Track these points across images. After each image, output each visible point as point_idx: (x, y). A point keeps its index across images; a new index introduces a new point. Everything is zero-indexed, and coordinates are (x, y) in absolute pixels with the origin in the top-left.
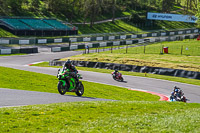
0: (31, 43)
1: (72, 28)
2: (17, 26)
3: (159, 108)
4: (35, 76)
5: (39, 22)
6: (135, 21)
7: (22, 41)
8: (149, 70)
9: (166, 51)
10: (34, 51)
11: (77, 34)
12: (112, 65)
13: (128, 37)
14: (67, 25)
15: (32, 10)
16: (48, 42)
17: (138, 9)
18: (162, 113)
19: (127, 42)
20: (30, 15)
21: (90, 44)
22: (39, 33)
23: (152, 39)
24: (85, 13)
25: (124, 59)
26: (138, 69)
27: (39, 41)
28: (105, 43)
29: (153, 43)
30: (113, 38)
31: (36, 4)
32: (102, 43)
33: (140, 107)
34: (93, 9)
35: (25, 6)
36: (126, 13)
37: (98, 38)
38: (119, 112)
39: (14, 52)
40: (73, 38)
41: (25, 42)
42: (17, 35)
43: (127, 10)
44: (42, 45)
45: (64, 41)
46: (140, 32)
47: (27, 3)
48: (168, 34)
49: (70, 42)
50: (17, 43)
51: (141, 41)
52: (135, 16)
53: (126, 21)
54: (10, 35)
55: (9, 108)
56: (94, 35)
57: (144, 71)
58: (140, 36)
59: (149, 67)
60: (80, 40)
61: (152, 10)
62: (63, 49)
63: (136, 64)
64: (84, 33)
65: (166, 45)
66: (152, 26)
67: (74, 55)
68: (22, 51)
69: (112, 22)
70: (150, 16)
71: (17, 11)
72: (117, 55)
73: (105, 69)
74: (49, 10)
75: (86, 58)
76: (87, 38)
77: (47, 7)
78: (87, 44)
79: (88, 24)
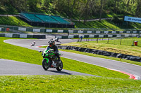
0: (41, 32)
1: (71, 23)
2: (32, 19)
3: (128, 84)
5: (48, 17)
6: (116, 22)
7: (35, 30)
8: (123, 56)
9: (136, 44)
10: (43, 37)
11: (74, 27)
12: (97, 51)
13: (110, 32)
14: (67, 21)
15: (44, 9)
16: (53, 32)
17: (118, 13)
18: (131, 88)
19: (109, 36)
20: (42, 12)
21: (83, 35)
22: (47, 25)
23: (126, 35)
24: (80, 13)
25: (106, 48)
26: (115, 55)
27: (47, 31)
28: (93, 35)
29: (127, 38)
30: (99, 32)
31: (47, 5)
32: (91, 35)
33: (115, 83)
34: (86, 11)
35: (39, 6)
36: (110, 16)
37: (88, 32)
38: (100, 85)
39: (29, 37)
40: (70, 30)
41: (37, 31)
42: (32, 25)
43: (110, 14)
44: (49, 33)
45: (65, 32)
46: (119, 29)
47: (41, 3)
48: (138, 32)
49: (68, 33)
50: (32, 31)
51: (118, 35)
52: (115, 17)
53: (109, 21)
54: (26, 25)
55: (24, 76)
56: (86, 29)
57: (119, 57)
58: (118, 32)
59: (123, 55)
60: (76, 32)
61: (128, 14)
62: (63, 38)
63: (114, 52)
64: (79, 27)
65: (136, 40)
66: (127, 26)
67: (71, 42)
68: (34, 37)
69: (99, 21)
70: (126, 18)
71: (33, 9)
72: (101, 44)
73: (92, 54)
74: (56, 9)
75: (79, 45)
76: (81, 31)
77: (54, 8)
78: (80, 35)
79: (82, 21)
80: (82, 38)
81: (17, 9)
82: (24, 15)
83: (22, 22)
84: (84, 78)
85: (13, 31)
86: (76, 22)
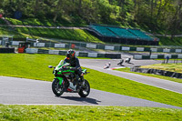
0: (115, 49)
1: (154, 39)
2: (104, 33)
4: (117, 79)
5: (124, 31)
7: (107, 47)
10: (118, 57)
11: (158, 45)
14: (149, 36)
15: (119, 20)
16: (131, 50)
20: (117, 24)
21: (170, 55)
22: (124, 41)
24: (167, 26)
27: (123, 48)
31: (123, 14)
32: (180, 55)
34: (174, 23)
35: (113, 16)
37: (177, 51)
39: (100, 56)
40: (154, 49)
41: (110, 48)
42: (104, 41)
44: (125, 52)
45: (146, 50)
47: (116, 13)
50: (103, 48)
54: (97, 40)
56: (174, 47)
60: (161, 50)
62: (144, 58)
64: (165, 44)
67: (154, 64)
68: (107, 56)
74: (135, 21)
75: (164, 67)
76: (167, 49)
77: (133, 18)
78: (166, 55)
79: (169, 36)
80: (168, 58)
81: (85, 19)
82: (94, 28)
83: (91, 37)
84: (172, 111)
85: (80, 48)
86: (160, 38)
